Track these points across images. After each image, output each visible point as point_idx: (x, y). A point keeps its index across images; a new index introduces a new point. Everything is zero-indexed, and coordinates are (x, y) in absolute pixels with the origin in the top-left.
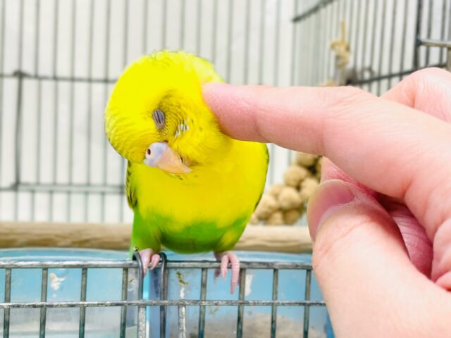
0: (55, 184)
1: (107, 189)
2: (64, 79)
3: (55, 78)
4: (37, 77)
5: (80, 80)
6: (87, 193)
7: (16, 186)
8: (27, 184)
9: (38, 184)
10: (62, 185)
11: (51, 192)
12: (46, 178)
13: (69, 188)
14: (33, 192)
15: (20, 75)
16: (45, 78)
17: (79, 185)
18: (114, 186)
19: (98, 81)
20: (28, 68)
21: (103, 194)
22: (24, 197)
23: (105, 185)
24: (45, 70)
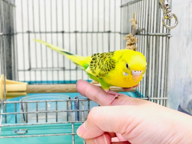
0: (42, 68)
1: (59, 69)
2: (43, 33)
3: (40, 32)
4: (34, 33)
5: (49, 32)
6: (53, 71)
7: (30, 69)
8: (33, 68)
9: (37, 68)
10: (44, 68)
11: (41, 71)
12: (39, 66)
13: (47, 69)
14: (35, 71)
15: (29, 32)
16: (37, 33)
17: (50, 68)
18: (61, 68)
19: (54, 32)
20: (31, 29)
21: (58, 70)
22: (32, 73)
23: (58, 67)
24: (37, 30)
